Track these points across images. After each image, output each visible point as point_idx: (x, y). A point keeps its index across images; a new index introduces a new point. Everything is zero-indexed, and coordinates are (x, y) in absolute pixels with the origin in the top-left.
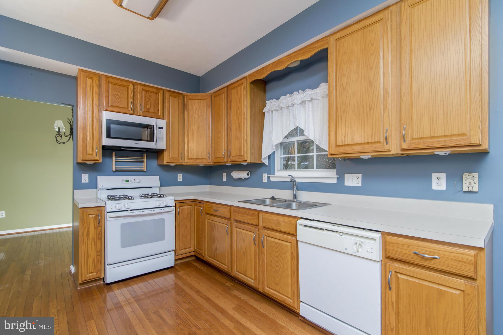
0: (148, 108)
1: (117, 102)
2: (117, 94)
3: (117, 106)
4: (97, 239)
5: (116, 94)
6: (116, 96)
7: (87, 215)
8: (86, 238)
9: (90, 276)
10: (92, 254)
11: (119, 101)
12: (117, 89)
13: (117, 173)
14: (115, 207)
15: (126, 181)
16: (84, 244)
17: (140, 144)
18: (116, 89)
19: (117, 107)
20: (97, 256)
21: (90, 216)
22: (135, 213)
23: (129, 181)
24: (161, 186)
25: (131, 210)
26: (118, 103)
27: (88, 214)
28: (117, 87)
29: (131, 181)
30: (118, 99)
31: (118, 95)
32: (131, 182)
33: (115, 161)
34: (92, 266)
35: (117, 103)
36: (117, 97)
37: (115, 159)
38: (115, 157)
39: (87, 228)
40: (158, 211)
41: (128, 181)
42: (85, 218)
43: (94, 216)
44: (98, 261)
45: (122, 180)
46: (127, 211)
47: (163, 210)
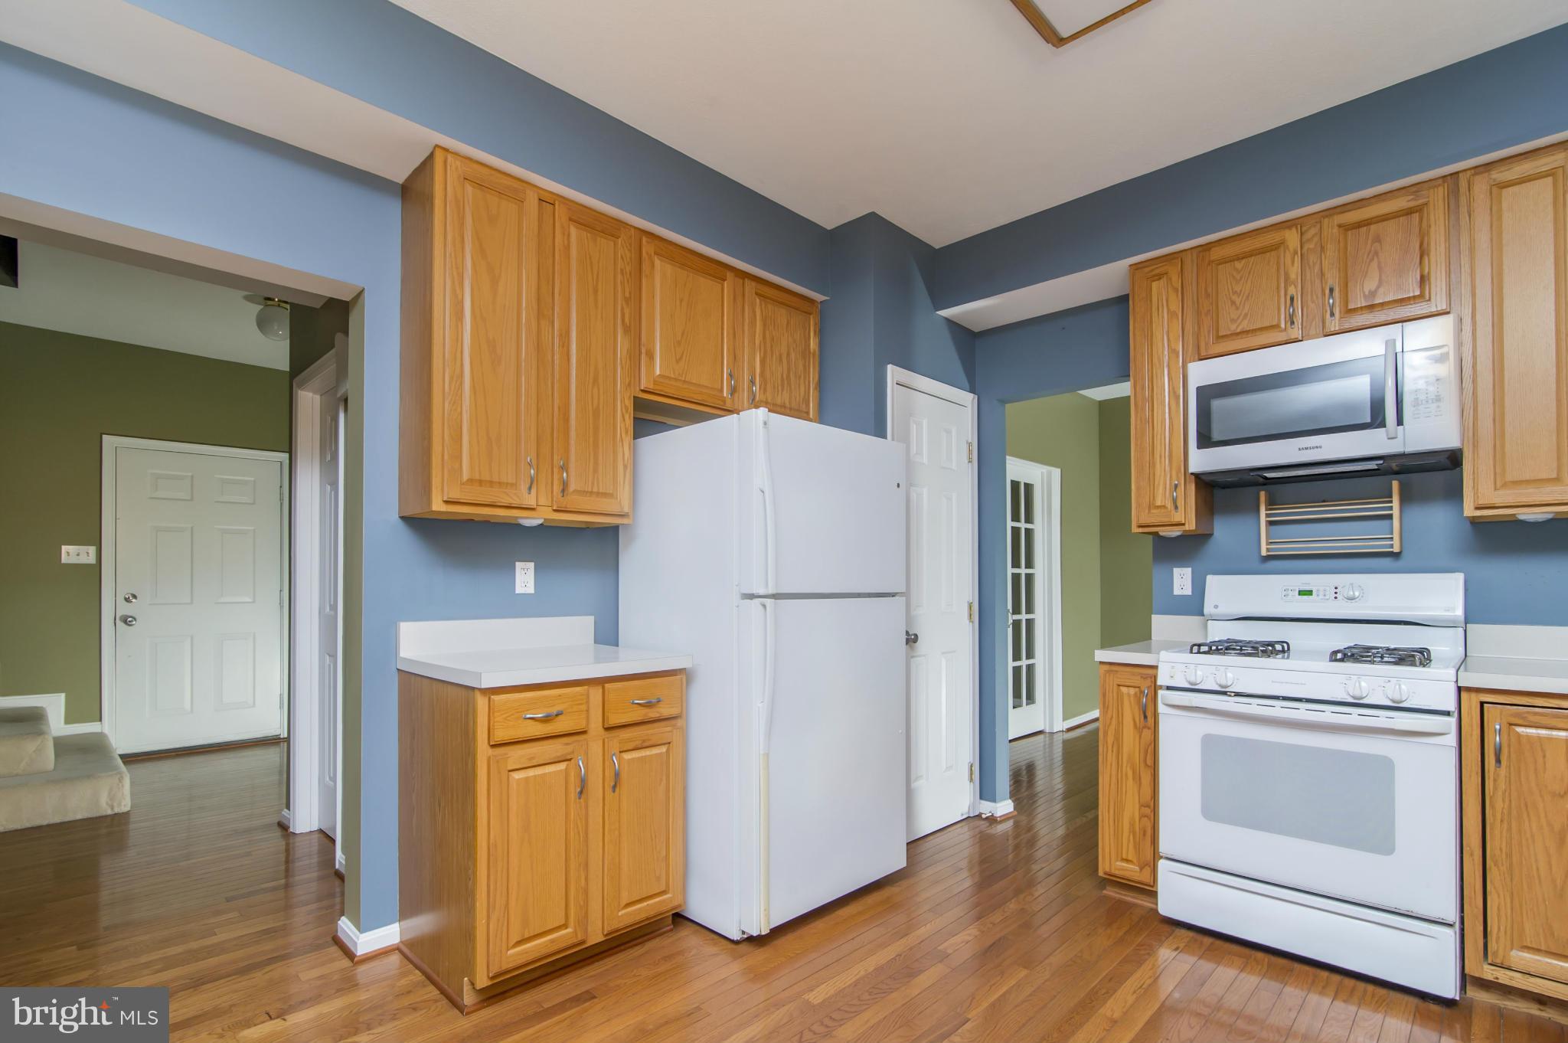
0: (1367, 293)
1: (1241, 318)
2: (1239, 291)
3: (1238, 331)
4: (1142, 765)
5: (1235, 293)
6: (1234, 298)
7: (1115, 687)
8: (1112, 751)
9: (1122, 870)
10: (1131, 809)
11: (1246, 310)
12: (1238, 271)
13: (1273, 562)
14: (1185, 675)
15: (1301, 593)
16: (1109, 767)
17: (1321, 447)
18: (1235, 274)
19: (1240, 333)
20: (1142, 816)
21: (1124, 690)
22: (1254, 707)
23: (1314, 593)
24: (1467, 620)
25: (1238, 694)
26: (1243, 320)
27: (1119, 683)
28: (1239, 265)
29: (1321, 593)
30: (1241, 307)
31: (1241, 291)
32: (1321, 597)
33: (1271, 523)
34: (1129, 840)
35: (1239, 321)
36: (1238, 301)
37: (1268, 515)
38: (1266, 510)
39: (1114, 722)
40: (1354, 717)
41: (1310, 593)
42: (1111, 694)
43: (1132, 691)
44: (1144, 835)
45: (1285, 588)
46: (1225, 693)
47: (1383, 719)
